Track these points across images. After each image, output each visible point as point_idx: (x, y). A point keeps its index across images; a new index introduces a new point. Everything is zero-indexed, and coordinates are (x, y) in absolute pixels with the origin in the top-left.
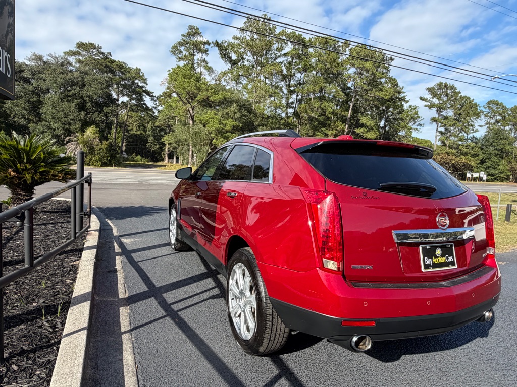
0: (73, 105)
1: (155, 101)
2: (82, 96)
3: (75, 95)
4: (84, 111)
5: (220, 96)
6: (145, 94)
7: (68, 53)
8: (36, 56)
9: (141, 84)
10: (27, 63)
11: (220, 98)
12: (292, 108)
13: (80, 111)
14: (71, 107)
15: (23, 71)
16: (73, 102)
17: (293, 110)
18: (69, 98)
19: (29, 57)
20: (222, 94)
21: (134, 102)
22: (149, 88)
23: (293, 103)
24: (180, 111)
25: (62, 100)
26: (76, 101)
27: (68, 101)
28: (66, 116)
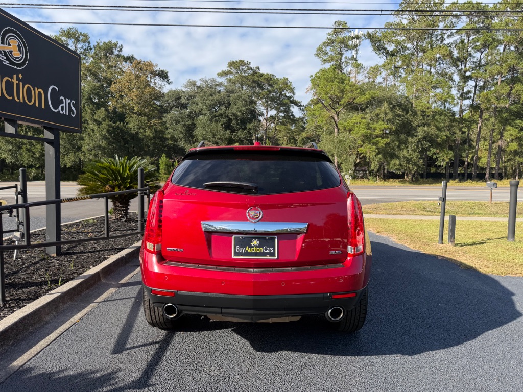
0: (220, 124)
1: (304, 111)
2: (228, 115)
3: (221, 115)
4: (229, 129)
5: (367, 96)
6: (293, 105)
7: (220, 73)
8: (190, 82)
9: (288, 95)
10: (184, 90)
11: (367, 99)
12: (469, 98)
13: (226, 130)
14: (218, 127)
15: (180, 98)
16: (220, 122)
17: (471, 101)
18: (217, 118)
19: (185, 83)
20: (369, 94)
21: (281, 114)
22: (296, 98)
23: (469, 92)
24: (324, 119)
25: (211, 122)
26: (222, 120)
27: (216, 121)
28: (214, 135)
